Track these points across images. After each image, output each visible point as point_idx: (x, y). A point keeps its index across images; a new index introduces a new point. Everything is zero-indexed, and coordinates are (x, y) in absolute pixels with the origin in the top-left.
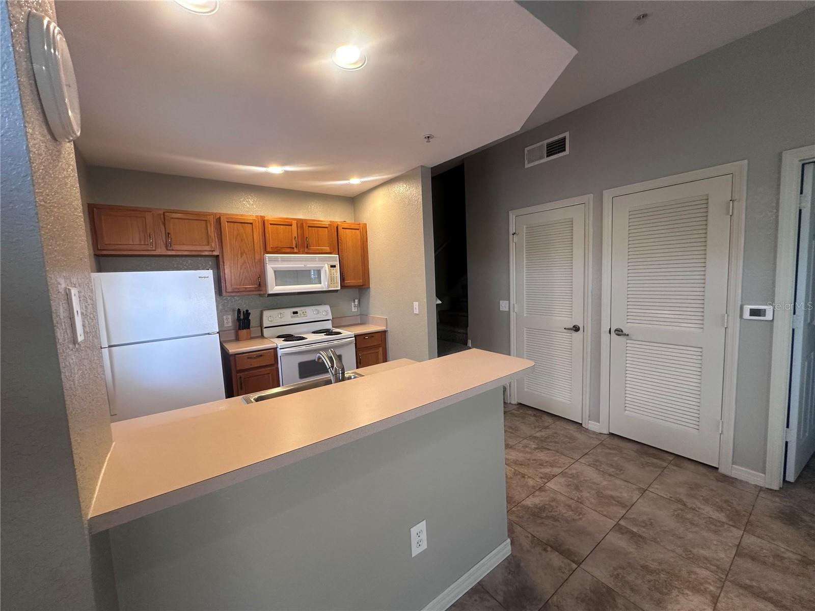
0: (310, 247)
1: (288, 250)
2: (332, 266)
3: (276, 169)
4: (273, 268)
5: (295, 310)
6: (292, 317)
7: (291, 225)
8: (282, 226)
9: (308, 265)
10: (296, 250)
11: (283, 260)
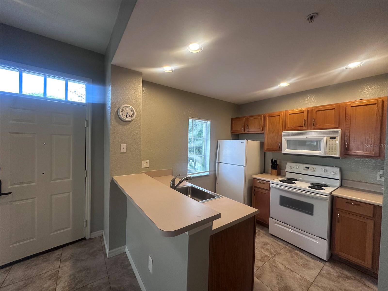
0: (317, 125)
1: (299, 128)
2: (331, 138)
3: (284, 85)
4: (285, 139)
5: (308, 166)
6: (304, 170)
7: (303, 113)
8: (297, 114)
9: (309, 138)
10: (304, 128)
11: (293, 134)
